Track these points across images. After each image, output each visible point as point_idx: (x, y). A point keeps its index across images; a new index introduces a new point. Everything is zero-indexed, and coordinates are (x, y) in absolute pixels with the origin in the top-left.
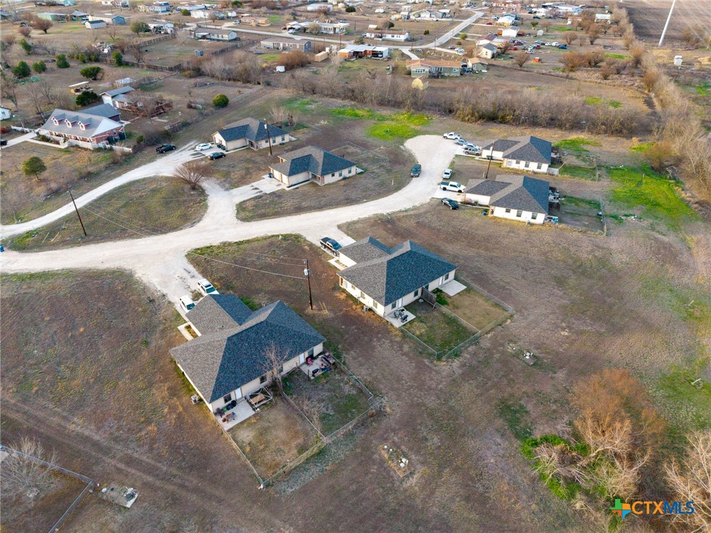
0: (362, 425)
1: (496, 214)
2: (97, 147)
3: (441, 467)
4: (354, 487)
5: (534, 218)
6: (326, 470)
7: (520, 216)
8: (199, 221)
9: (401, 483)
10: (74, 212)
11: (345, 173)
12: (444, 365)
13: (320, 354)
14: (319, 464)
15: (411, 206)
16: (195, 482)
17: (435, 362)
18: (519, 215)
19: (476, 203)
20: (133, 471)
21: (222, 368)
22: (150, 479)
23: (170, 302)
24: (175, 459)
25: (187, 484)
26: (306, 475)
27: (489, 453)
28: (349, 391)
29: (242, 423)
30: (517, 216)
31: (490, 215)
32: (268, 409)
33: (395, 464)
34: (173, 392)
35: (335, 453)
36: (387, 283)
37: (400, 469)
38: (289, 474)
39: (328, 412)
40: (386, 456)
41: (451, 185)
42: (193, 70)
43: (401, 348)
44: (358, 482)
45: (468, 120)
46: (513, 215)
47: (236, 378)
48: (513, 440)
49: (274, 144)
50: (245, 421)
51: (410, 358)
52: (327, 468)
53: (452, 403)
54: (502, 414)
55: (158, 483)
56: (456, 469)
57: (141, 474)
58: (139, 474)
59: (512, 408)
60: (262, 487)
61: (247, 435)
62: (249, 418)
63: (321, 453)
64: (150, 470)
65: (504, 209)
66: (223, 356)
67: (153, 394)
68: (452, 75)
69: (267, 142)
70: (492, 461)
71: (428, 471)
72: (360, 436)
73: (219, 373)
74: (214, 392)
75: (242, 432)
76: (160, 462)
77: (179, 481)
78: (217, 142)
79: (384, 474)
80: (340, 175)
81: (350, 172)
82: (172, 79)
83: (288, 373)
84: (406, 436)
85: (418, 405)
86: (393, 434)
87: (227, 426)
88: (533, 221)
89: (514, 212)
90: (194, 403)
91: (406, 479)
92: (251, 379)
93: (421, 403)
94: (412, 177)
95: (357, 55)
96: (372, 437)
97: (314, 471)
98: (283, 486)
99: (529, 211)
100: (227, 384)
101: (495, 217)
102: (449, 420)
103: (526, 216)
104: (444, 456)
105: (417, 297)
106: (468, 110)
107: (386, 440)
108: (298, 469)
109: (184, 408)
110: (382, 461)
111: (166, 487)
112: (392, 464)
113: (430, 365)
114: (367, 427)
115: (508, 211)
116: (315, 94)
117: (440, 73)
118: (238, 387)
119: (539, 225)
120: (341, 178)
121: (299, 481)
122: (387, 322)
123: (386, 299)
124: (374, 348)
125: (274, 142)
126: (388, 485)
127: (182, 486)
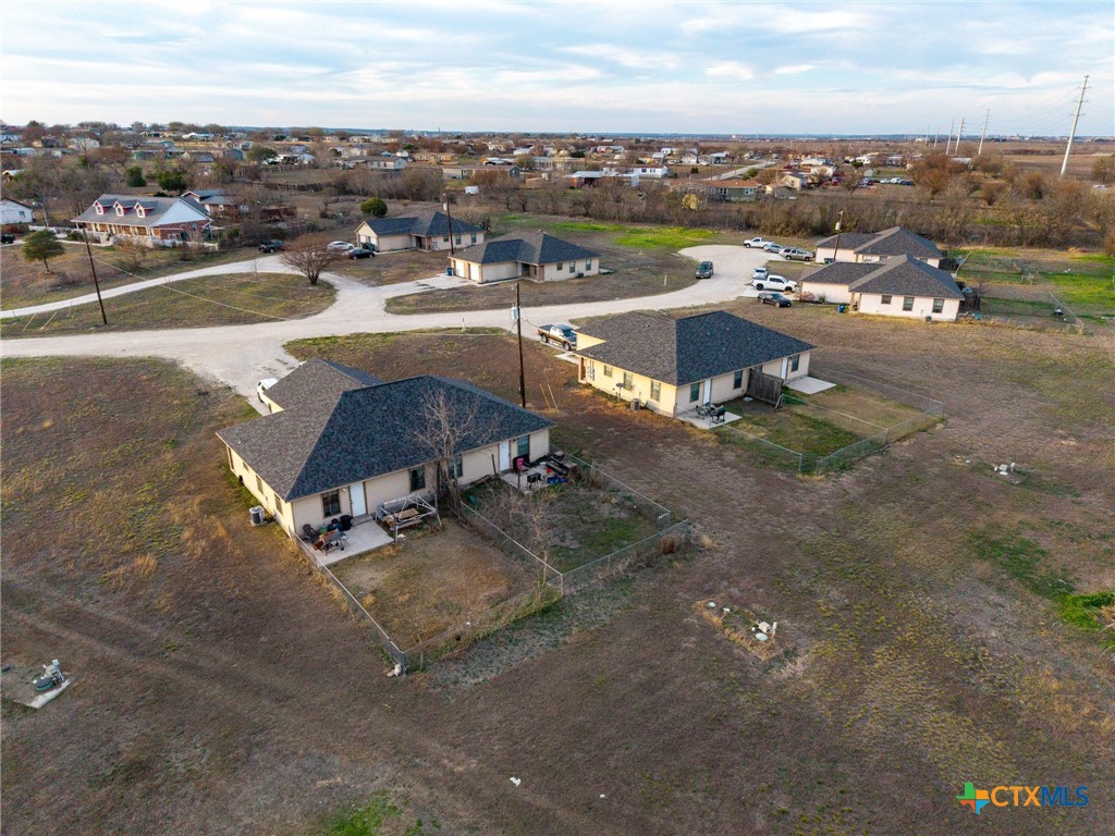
0: (648, 566)
1: (862, 309)
2: (161, 243)
3: (865, 644)
4: (641, 676)
5: (937, 310)
6: (565, 643)
7: (910, 309)
8: (316, 314)
9: (766, 671)
10: (96, 302)
11: (580, 267)
12: (821, 480)
13: (541, 459)
14: (547, 633)
15: (704, 303)
16: (225, 658)
17: (800, 476)
18: (907, 308)
19: (822, 301)
20: (75, 636)
21: (325, 439)
22: (112, 652)
23: (238, 396)
24: (184, 617)
25: (201, 663)
26: (512, 651)
27: (980, 621)
28: (610, 513)
29: (361, 556)
30: (905, 309)
31: (852, 312)
32: (424, 536)
33: (742, 632)
34: (211, 508)
35: (585, 612)
36: (679, 351)
37: (757, 643)
38: (469, 648)
39: (564, 544)
40: (716, 620)
41: (772, 280)
42: (335, 187)
43: (719, 456)
44: (652, 667)
45: (781, 232)
46: (896, 307)
47: (354, 462)
48: (1034, 598)
49: (458, 246)
50: (369, 553)
51: (741, 471)
52: (567, 639)
53: (857, 535)
54: (982, 555)
55: (130, 661)
56: (906, 646)
57: (93, 642)
58: (85, 641)
59: (1005, 545)
60: (397, 670)
61: (368, 577)
62: (379, 549)
63: (550, 612)
64: (114, 635)
65: (879, 298)
66: (330, 421)
67: (165, 511)
68: (742, 199)
69: (446, 240)
70: (994, 634)
71: (832, 649)
72: (645, 585)
73: (317, 449)
74: (300, 480)
75: (358, 572)
76: (144, 622)
77: (185, 657)
78: (363, 240)
79: (718, 652)
80: (572, 270)
81: (588, 268)
82: (301, 197)
83: (472, 484)
84: (758, 587)
85: (778, 537)
86: (726, 583)
87: (323, 559)
88: (935, 316)
89: (898, 301)
90: (253, 523)
91: (777, 664)
92: (386, 467)
93: (783, 535)
94: (699, 278)
95: (590, 181)
96: (675, 586)
97: (535, 645)
98: (454, 671)
99: (927, 296)
100: (333, 470)
101: (863, 315)
102: (859, 560)
103: (923, 307)
104: (867, 622)
105: (739, 392)
106: (779, 217)
107: (710, 593)
108: (493, 640)
109: (228, 532)
110: (707, 631)
111: (149, 668)
112: (735, 636)
113: (789, 480)
114: (660, 570)
115: (886, 301)
116: (525, 211)
117: (724, 197)
118: (358, 479)
119: (949, 322)
120: (573, 275)
121: (496, 663)
122: (683, 422)
123: (680, 374)
124: (659, 457)
125: (459, 242)
126: (732, 674)
127: (189, 667)
